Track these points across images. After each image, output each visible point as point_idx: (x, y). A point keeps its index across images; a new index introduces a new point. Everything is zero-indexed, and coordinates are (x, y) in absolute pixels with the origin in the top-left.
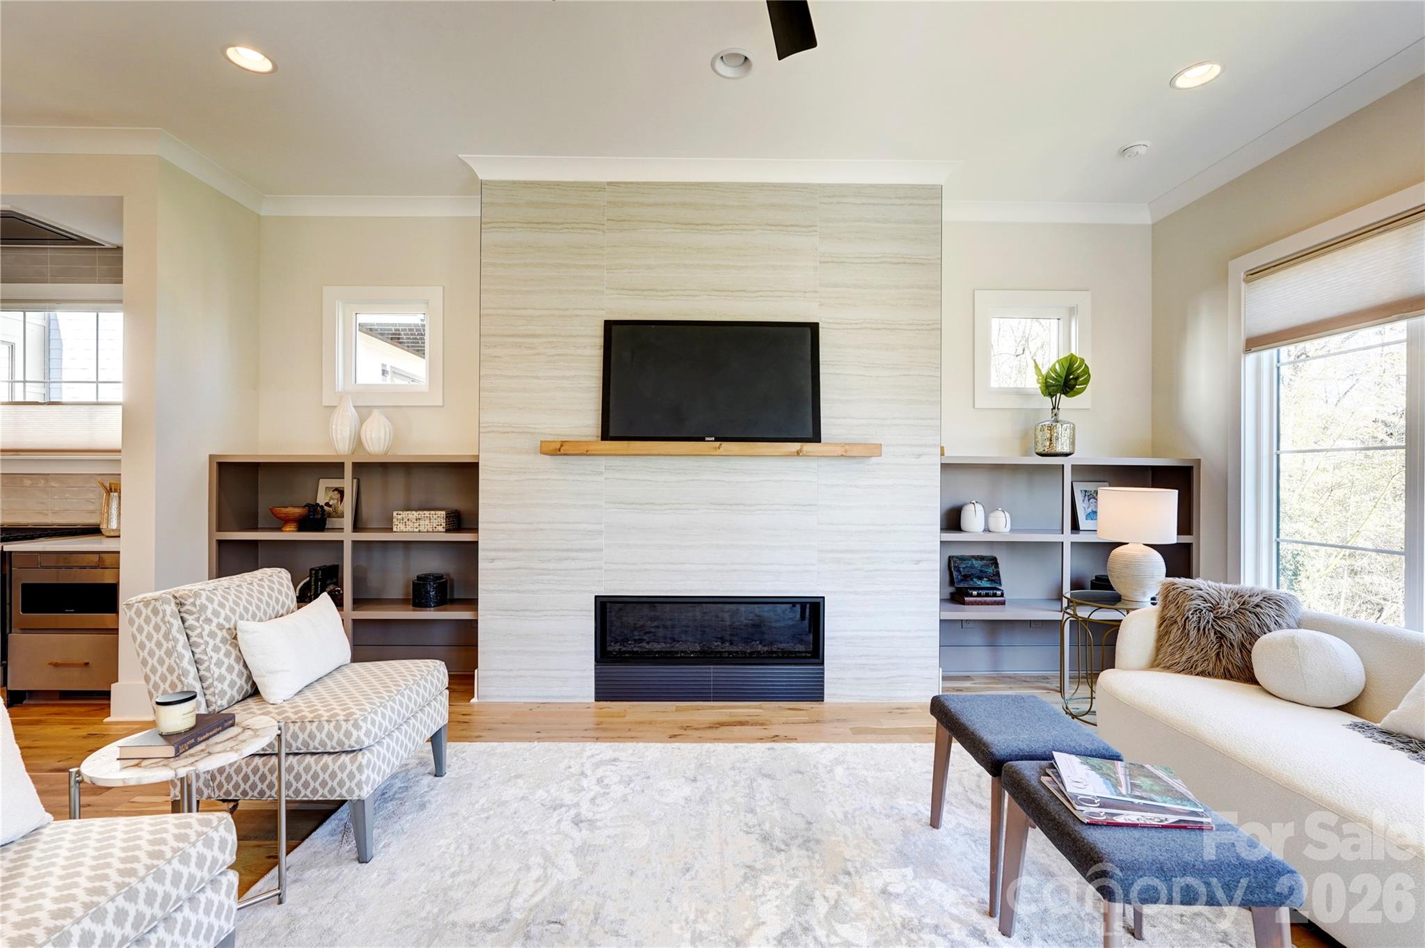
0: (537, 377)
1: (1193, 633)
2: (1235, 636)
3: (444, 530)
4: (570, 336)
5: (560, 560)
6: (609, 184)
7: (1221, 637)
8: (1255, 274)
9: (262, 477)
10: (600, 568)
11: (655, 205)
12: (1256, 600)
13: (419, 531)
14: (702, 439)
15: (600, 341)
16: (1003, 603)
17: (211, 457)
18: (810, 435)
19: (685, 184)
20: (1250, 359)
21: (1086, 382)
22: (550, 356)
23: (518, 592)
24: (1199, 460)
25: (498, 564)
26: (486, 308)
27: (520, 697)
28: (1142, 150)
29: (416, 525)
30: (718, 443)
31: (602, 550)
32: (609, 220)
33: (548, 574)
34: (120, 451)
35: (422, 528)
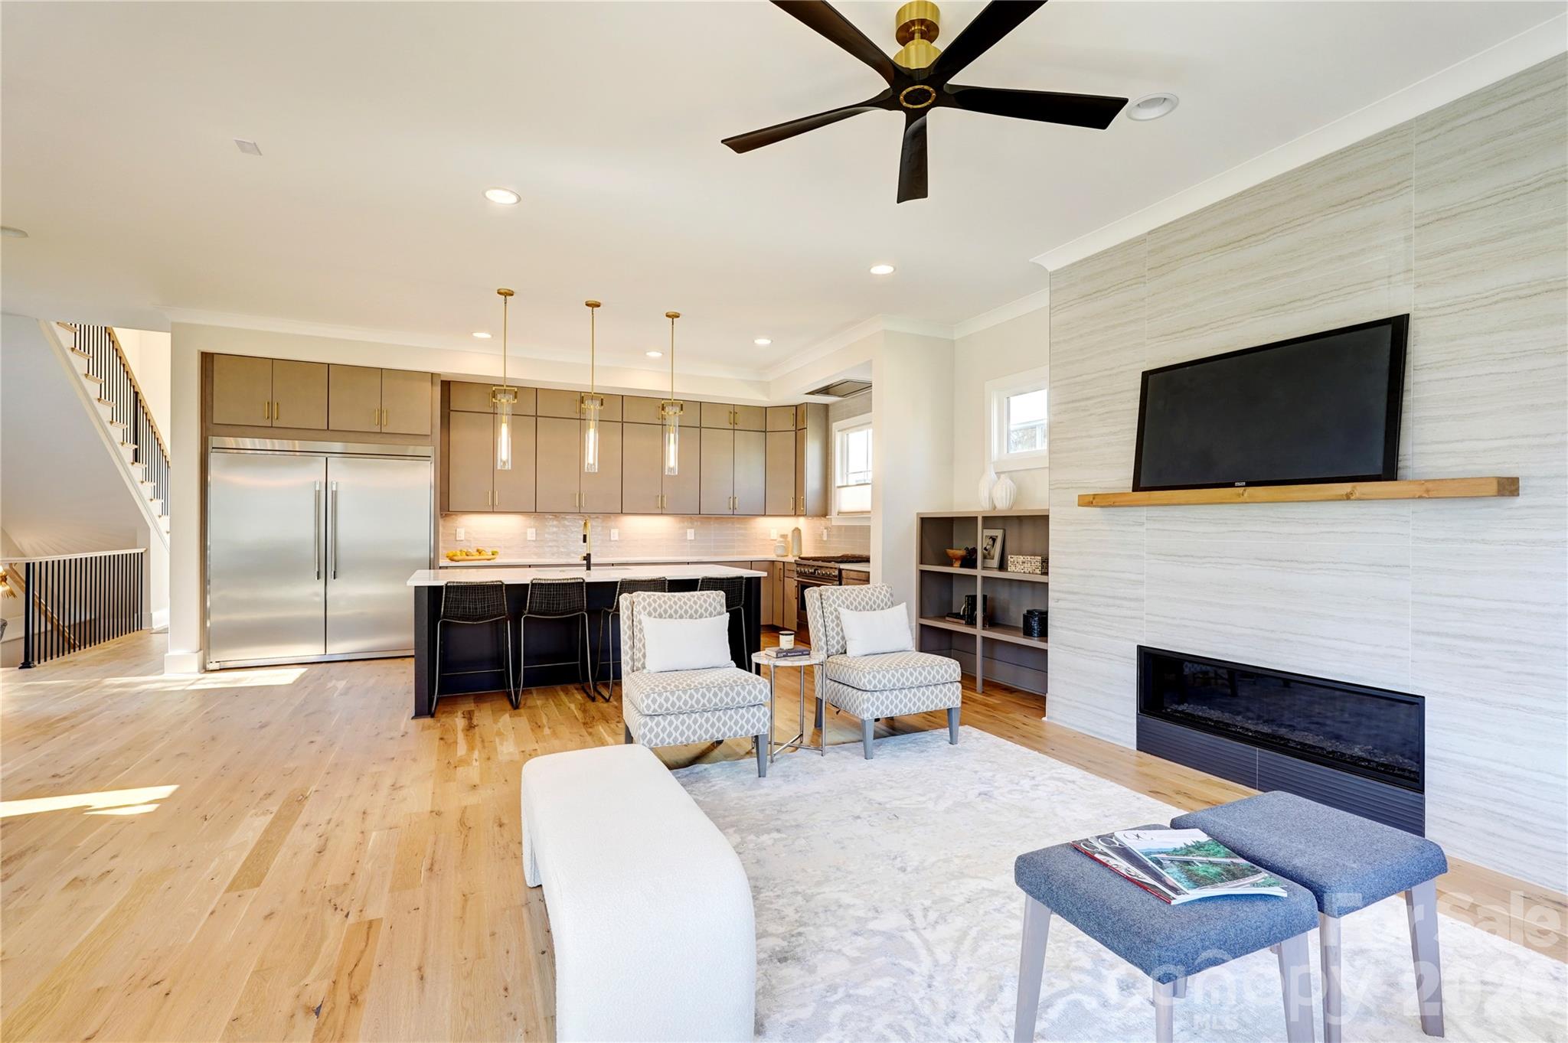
0: (1090, 437)
3: (1040, 572)
4: (1117, 393)
5: (1108, 606)
6: (1149, 233)
9: (956, 527)
10: (1142, 619)
13: (1024, 572)
14: (1232, 485)
15: (1137, 394)
17: (918, 514)
22: (1100, 415)
23: (1076, 631)
27: (1077, 726)
29: (1022, 567)
30: (1243, 489)
31: (1143, 601)
32: (1149, 269)
33: (1099, 618)
34: (869, 512)
35: (1026, 570)
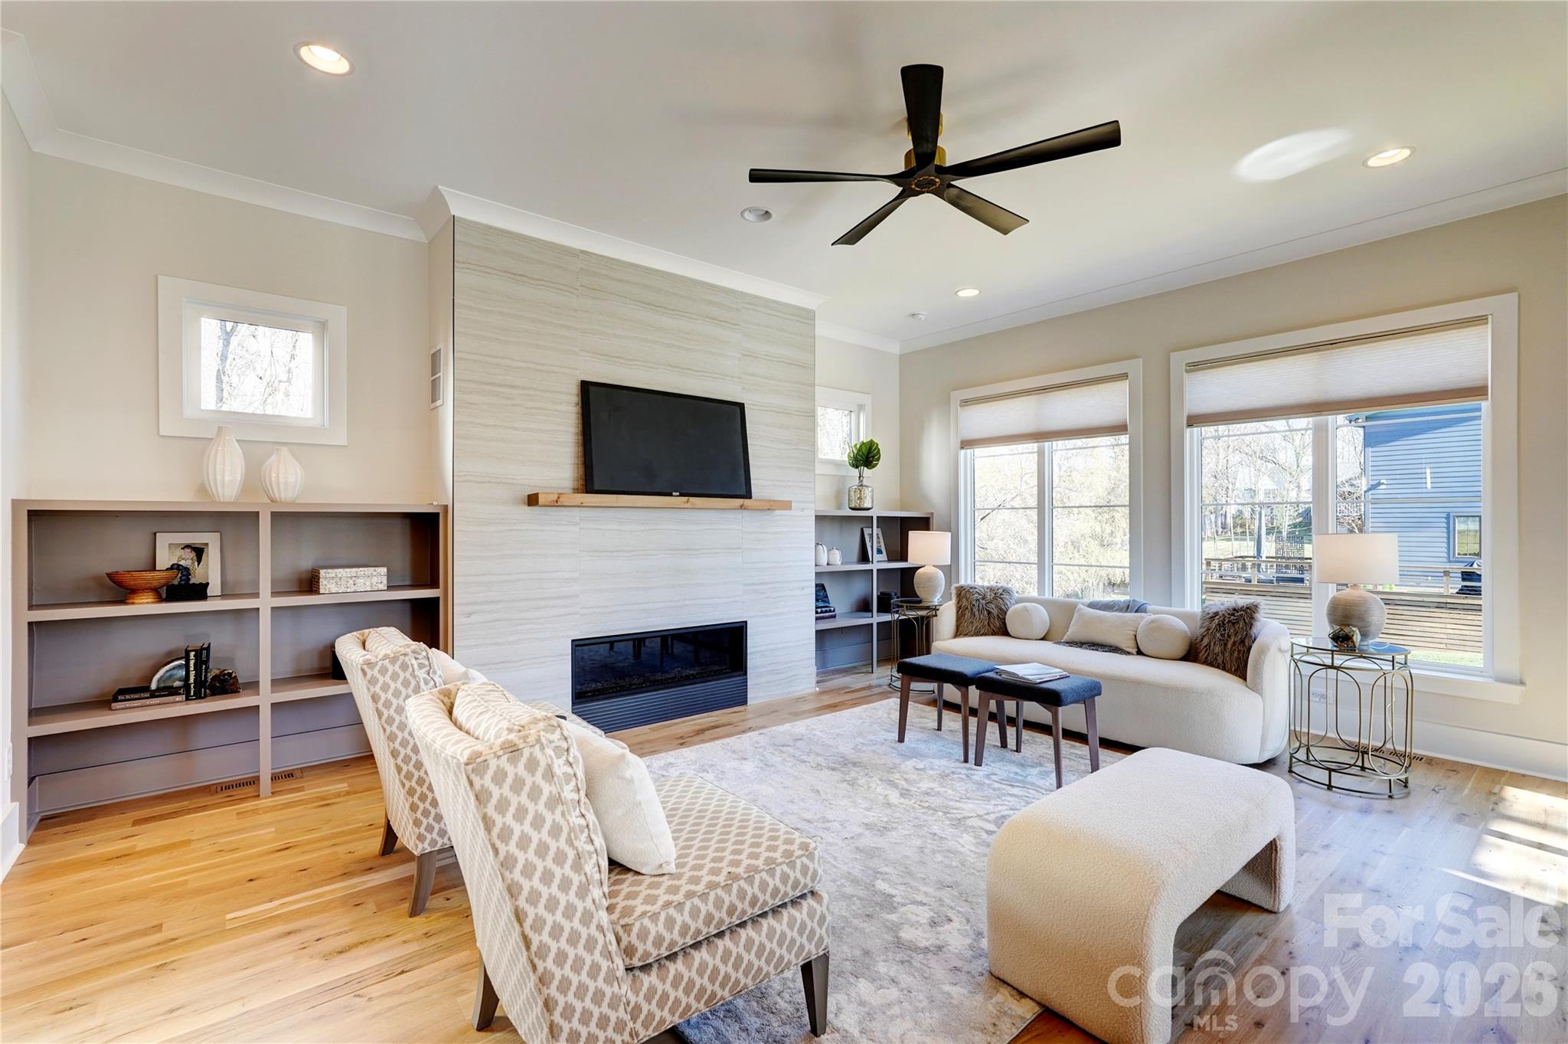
0: (515, 429)
1: (977, 613)
2: (995, 612)
4: (547, 391)
5: (539, 609)
6: (582, 252)
7: (989, 613)
8: (966, 403)
10: (576, 614)
11: (621, 281)
12: (1000, 591)
13: (355, 591)
14: (671, 495)
15: (575, 399)
16: (834, 616)
17: (15, 502)
18: (743, 492)
19: (646, 268)
20: (963, 451)
21: (878, 459)
22: (527, 409)
23: (497, 644)
24: (932, 514)
25: (474, 618)
26: (460, 351)
28: (923, 317)
29: (351, 584)
30: (685, 499)
31: (578, 596)
32: (581, 286)
35: (357, 588)
